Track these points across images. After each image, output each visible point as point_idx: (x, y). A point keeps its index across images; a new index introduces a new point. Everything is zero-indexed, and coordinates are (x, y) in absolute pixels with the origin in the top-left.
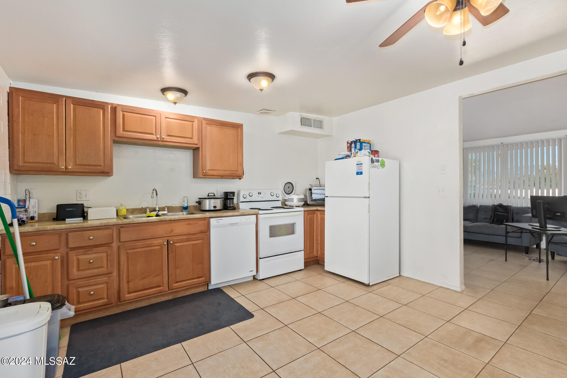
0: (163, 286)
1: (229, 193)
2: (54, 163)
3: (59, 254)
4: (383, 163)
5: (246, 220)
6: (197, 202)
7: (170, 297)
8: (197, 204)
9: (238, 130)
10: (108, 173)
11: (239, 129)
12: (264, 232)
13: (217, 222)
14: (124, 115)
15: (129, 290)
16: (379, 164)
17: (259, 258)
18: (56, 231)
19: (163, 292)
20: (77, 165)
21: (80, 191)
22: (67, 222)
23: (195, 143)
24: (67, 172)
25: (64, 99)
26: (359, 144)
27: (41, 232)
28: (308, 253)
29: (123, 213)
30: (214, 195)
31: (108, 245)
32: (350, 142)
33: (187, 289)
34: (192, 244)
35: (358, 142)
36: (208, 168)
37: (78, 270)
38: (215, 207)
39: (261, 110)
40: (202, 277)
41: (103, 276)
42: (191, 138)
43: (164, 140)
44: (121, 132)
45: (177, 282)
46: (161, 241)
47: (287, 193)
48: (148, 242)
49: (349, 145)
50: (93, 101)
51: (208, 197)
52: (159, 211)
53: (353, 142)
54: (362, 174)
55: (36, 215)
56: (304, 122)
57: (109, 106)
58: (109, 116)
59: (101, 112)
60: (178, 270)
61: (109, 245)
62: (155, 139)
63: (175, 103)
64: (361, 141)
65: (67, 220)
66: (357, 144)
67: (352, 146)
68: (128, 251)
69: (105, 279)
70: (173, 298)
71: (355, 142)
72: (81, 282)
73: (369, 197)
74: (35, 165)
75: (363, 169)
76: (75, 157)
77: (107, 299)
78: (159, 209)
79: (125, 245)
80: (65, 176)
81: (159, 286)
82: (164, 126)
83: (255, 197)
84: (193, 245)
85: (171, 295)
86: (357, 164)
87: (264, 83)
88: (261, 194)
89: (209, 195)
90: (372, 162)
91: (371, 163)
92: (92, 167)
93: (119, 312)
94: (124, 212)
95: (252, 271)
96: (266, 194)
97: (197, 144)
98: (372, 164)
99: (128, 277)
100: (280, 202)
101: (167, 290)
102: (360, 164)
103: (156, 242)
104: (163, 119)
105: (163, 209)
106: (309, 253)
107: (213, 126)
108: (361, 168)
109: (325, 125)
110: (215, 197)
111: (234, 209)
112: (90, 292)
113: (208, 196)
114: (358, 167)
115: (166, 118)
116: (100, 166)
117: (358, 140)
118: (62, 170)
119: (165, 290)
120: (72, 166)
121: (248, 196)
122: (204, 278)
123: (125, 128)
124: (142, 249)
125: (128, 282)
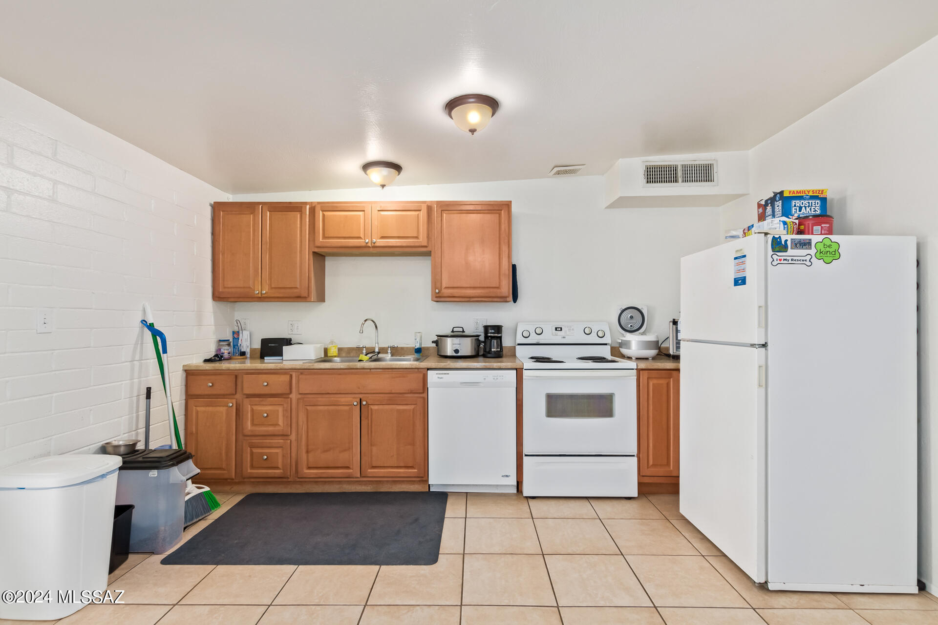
0: (353, 470)
1: (489, 328)
2: (250, 287)
3: (234, 401)
4: (828, 249)
5: (496, 378)
6: (433, 342)
7: (369, 488)
8: (434, 345)
9: (500, 215)
10: (305, 298)
11: (503, 211)
12: (535, 406)
13: (438, 378)
14: (324, 215)
15: (308, 464)
16: (813, 251)
17: (524, 455)
18: (230, 371)
19: (353, 478)
20: (272, 288)
21: (291, 323)
22: (265, 361)
23: (423, 245)
24: (262, 299)
25: (260, 206)
26: (780, 204)
27: (219, 371)
28: (651, 463)
29: (333, 354)
30: (463, 331)
31: (284, 396)
32: (763, 203)
33: (395, 482)
34: (397, 409)
35: (777, 199)
36: (444, 285)
37: (253, 424)
38: (457, 351)
39: (552, 168)
40: (412, 467)
41: (280, 438)
42: (417, 238)
43: (376, 245)
44: (321, 240)
45: (374, 467)
46: (351, 399)
47: (629, 329)
48: (333, 398)
49: (761, 210)
50: (290, 202)
51: (452, 334)
52: (379, 353)
53: (769, 202)
54: (745, 284)
55: (248, 351)
56: (655, 175)
57: (308, 207)
58: (308, 220)
59: (299, 216)
60: (374, 449)
61: (287, 396)
62: (364, 244)
63: (383, 186)
64: (786, 194)
65: (265, 358)
66: (777, 204)
67: (767, 211)
68: (308, 408)
69: (280, 441)
70: (372, 491)
71: (772, 201)
72: (256, 441)
73: (764, 346)
74: (233, 290)
75: (747, 270)
76: (270, 279)
77: (283, 470)
78: (379, 350)
79: (305, 399)
80: (261, 303)
81: (348, 468)
82: (376, 224)
83: (549, 336)
84: (398, 411)
85: (370, 486)
86: (736, 258)
87: (474, 115)
88: (561, 330)
89: (455, 330)
90: (777, 249)
91: (770, 252)
92: (288, 291)
93: (301, 492)
94: (333, 351)
95: (507, 476)
96: (573, 330)
97: (426, 247)
98: (779, 254)
99: (307, 445)
100: (608, 347)
101: (359, 476)
102: (740, 258)
103: (344, 399)
104: (375, 212)
105: (383, 350)
106: (654, 465)
107: (454, 214)
108: (743, 266)
109: (719, 173)
110: (464, 334)
111: (499, 355)
112: (263, 456)
113: (453, 331)
114: (738, 264)
115: (379, 211)
116: (296, 288)
117: (778, 195)
118: (258, 295)
119: (355, 476)
120: (267, 290)
121: (533, 334)
122: (416, 470)
123: (325, 234)
124: (326, 408)
125: (307, 452)
